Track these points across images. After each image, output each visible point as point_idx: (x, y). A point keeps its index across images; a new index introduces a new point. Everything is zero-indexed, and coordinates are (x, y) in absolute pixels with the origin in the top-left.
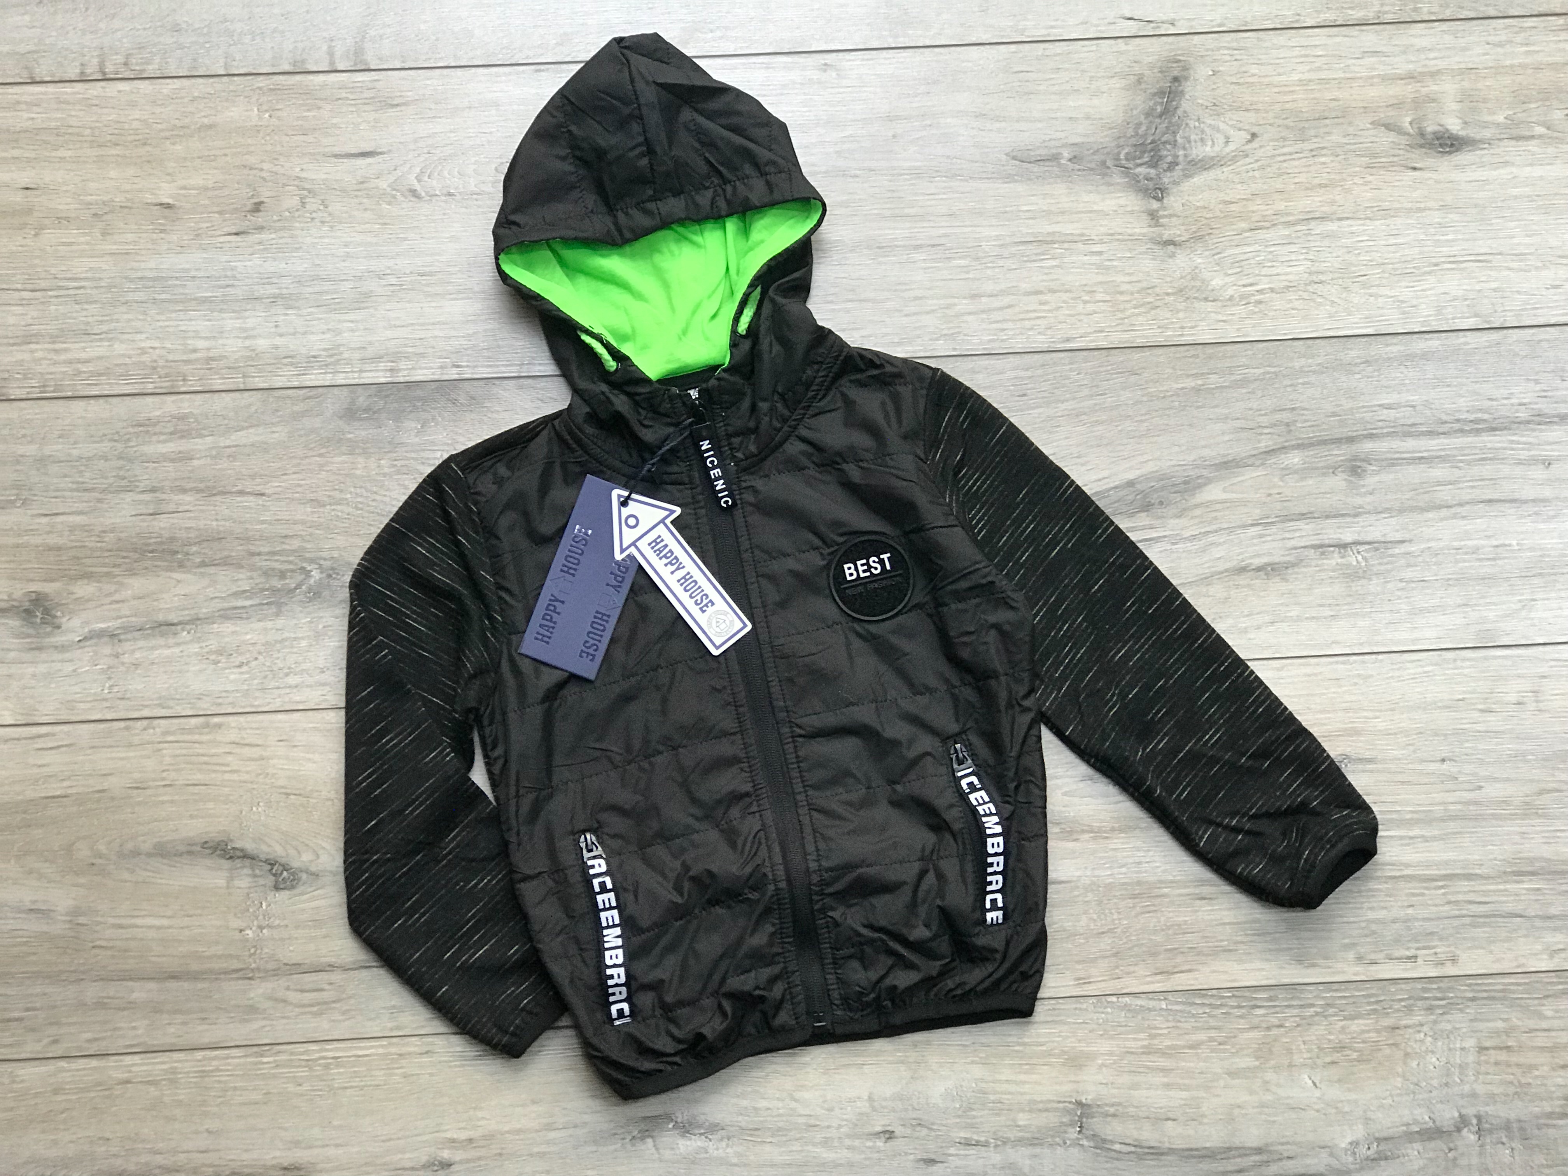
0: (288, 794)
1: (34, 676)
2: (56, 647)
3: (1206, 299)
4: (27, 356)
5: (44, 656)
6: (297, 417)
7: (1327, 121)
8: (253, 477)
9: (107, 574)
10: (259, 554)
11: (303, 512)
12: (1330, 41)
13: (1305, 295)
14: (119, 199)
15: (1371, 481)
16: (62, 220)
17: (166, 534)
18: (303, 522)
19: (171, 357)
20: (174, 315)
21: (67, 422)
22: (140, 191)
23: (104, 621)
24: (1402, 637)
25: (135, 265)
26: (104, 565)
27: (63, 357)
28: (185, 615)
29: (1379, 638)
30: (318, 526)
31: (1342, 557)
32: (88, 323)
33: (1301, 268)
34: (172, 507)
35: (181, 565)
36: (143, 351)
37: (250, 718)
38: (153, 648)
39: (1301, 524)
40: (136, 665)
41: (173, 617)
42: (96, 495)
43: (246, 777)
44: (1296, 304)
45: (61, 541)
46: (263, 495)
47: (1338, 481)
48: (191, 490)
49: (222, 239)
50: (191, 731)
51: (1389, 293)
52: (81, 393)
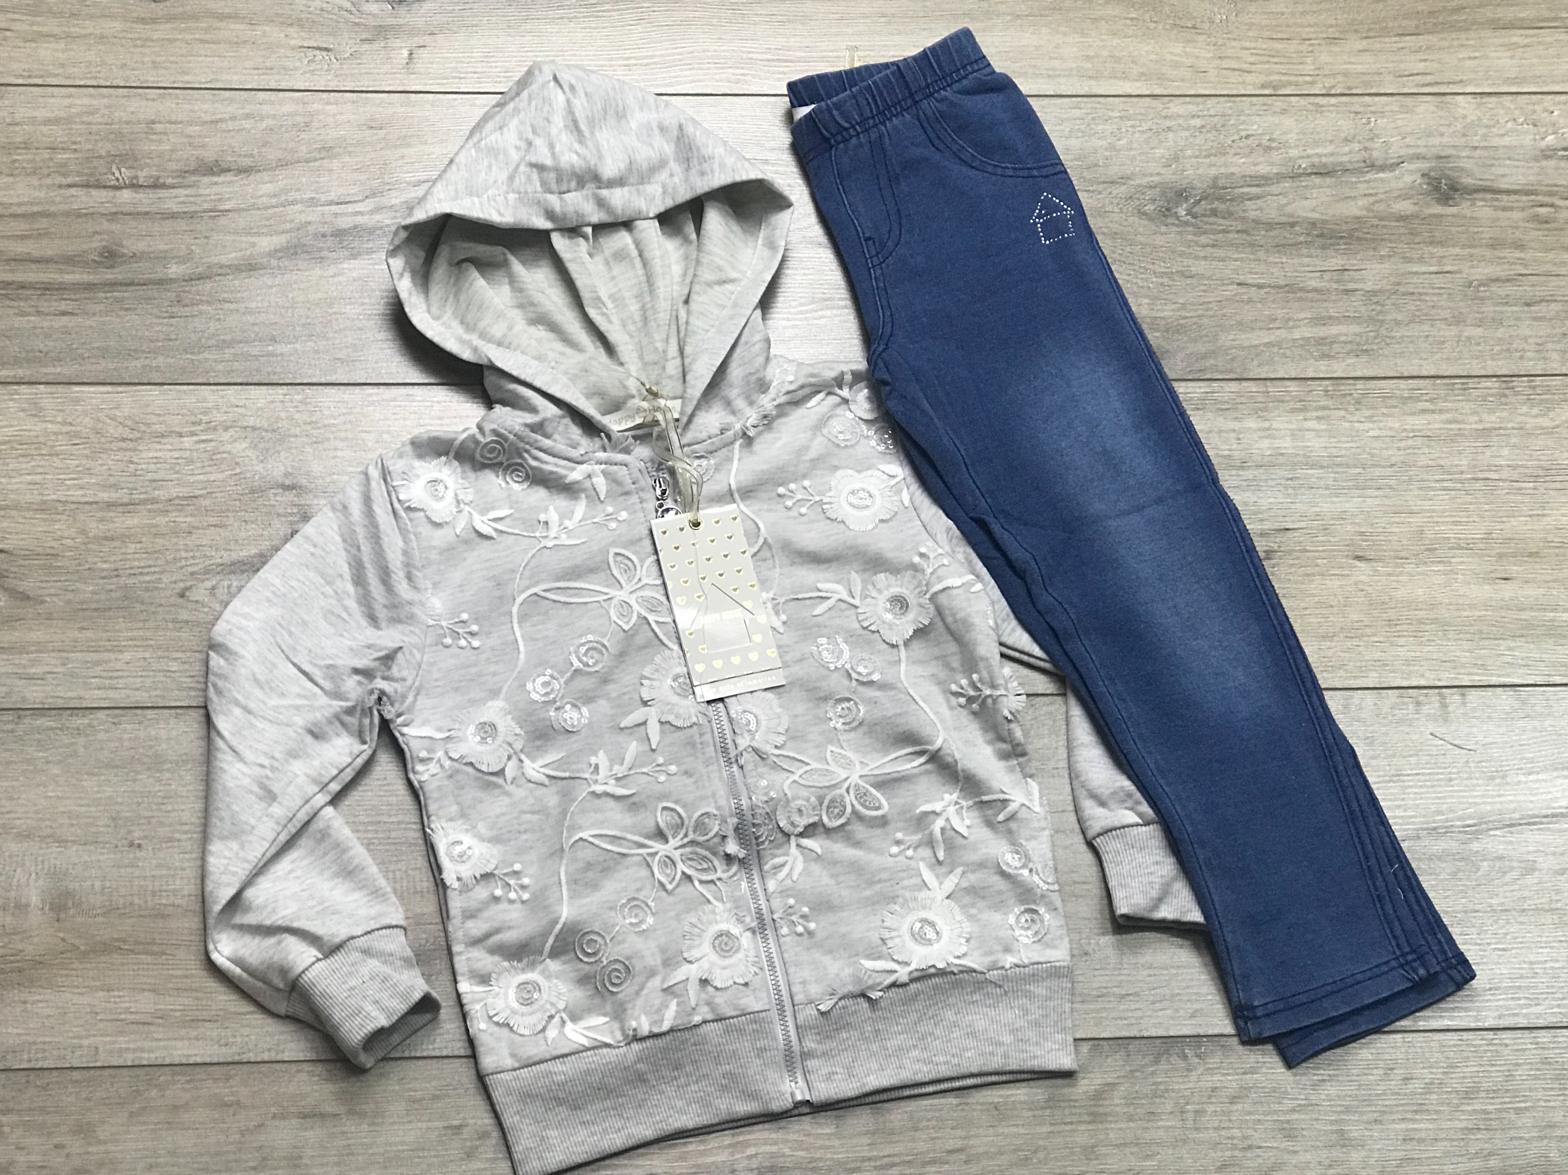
0: (1194, 27)
1: (1442, 135)
2: (1424, 158)
3: (254, 429)
4: (1485, 417)
5: (1435, 151)
6: (1213, 353)
7: (94, 606)
8: (1250, 301)
9: (1381, 219)
10: (1238, 232)
11: (1198, 267)
12: (82, 693)
13: (143, 428)
14: (1409, 568)
15: (96, 244)
16: (1466, 547)
17: (1331, 253)
18: (1197, 258)
19: (1342, 413)
20: (1343, 452)
21: (1437, 357)
22: (1389, 575)
23: (1382, 179)
24: (82, 101)
25: (1386, 501)
26: (1385, 226)
27: (1449, 416)
28: (1305, 182)
29: (105, 100)
30: (1182, 254)
31: (136, 177)
32: (1429, 447)
33: (144, 455)
34: (1327, 276)
35: (1313, 224)
36: (1370, 419)
37: (1235, 92)
38: (1332, 154)
39: (175, 208)
40: (1346, 140)
41: (1317, 180)
42: (1402, 289)
43: (1234, 44)
44: (155, 419)
45: (1432, 249)
46: (1239, 284)
47: (133, 246)
48: (1308, 291)
49: (1303, 525)
50: (1290, 83)
51: (49, 426)
52: (1427, 381)
